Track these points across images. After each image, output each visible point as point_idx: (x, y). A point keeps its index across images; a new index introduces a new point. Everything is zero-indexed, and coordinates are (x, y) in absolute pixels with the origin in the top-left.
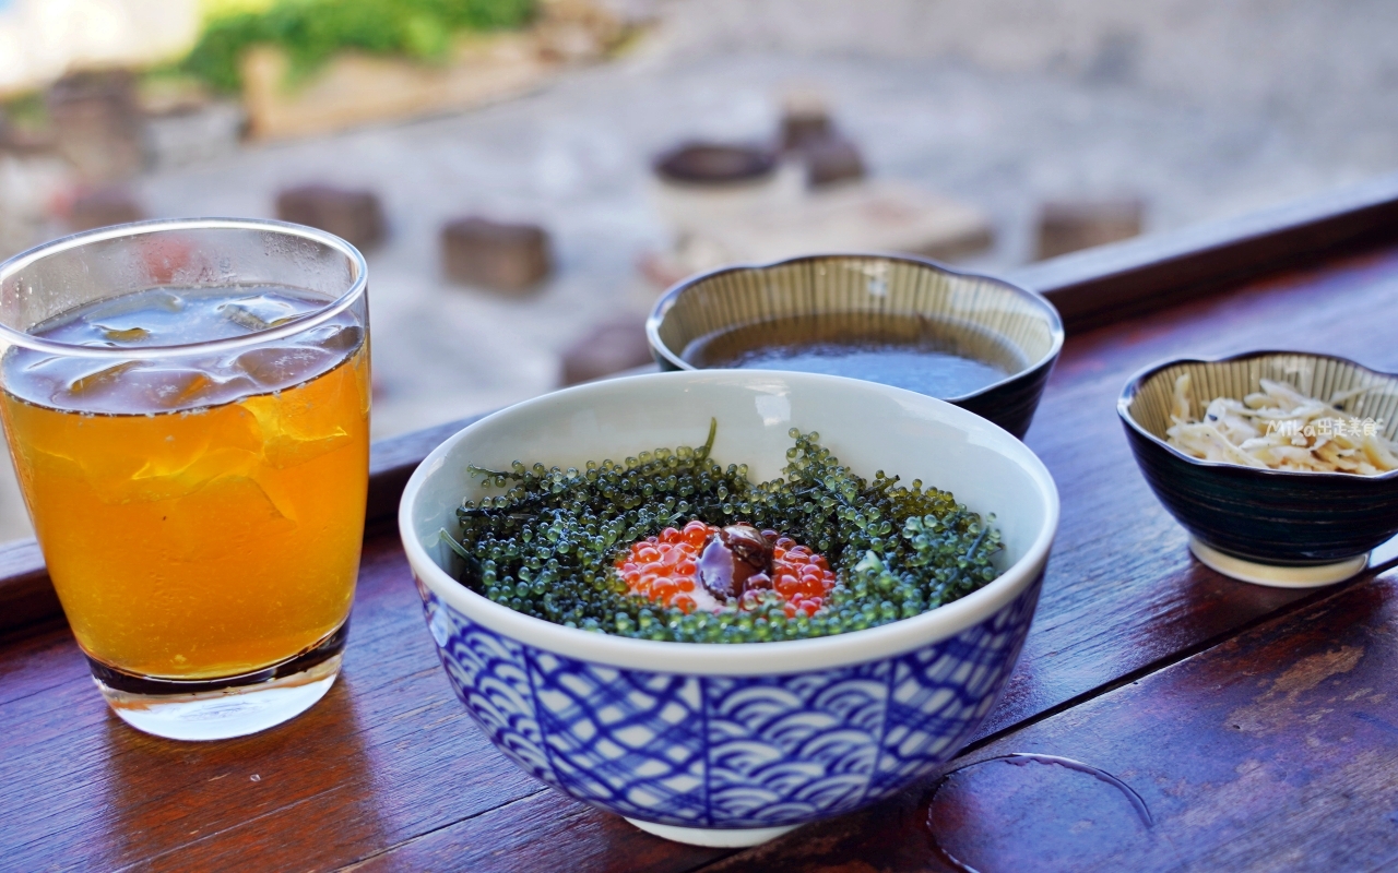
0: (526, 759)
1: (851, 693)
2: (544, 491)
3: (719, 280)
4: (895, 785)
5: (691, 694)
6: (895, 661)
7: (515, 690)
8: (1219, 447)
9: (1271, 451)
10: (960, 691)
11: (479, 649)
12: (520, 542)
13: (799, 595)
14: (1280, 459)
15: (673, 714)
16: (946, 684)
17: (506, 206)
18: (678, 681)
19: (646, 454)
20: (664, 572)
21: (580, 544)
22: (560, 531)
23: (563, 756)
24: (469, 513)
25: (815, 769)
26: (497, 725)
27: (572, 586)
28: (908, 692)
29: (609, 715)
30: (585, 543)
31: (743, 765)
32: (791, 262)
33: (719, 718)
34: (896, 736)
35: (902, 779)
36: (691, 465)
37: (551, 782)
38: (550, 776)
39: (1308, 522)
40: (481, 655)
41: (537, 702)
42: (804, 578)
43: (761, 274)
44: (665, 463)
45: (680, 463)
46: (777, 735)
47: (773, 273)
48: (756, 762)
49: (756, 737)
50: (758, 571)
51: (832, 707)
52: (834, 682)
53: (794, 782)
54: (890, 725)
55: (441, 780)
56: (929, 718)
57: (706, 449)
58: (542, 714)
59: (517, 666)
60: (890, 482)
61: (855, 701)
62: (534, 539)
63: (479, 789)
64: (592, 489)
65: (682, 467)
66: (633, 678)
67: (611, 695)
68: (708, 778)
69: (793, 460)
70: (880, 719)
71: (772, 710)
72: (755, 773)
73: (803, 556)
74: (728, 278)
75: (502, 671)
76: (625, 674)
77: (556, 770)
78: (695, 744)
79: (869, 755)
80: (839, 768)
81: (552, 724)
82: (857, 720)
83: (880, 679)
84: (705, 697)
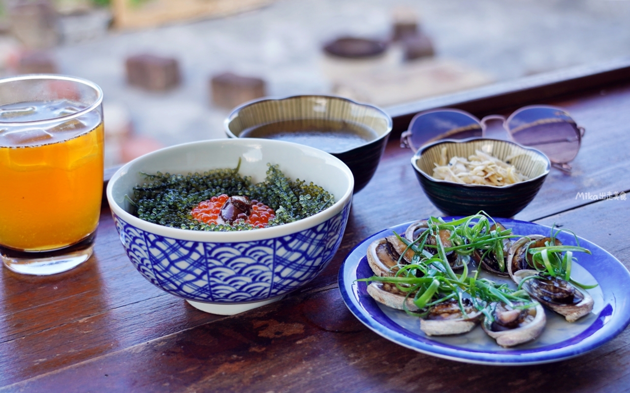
0: (148, 276)
1: (259, 251)
2: (168, 183)
3: (260, 104)
4: (282, 289)
5: (200, 248)
6: (275, 240)
7: (142, 248)
8: (450, 176)
9: (469, 178)
10: (304, 254)
11: (130, 233)
12: (156, 200)
13: (257, 222)
14: (472, 181)
15: (195, 256)
16: (297, 250)
17: (245, 69)
18: (196, 244)
19: (211, 170)
20: (207, 212)
21: (179, 202)
22: (171, 196)
23: (159, 273)
24: (138, 189)
25: (248, 279)
26: (138, 263)
27: (173, 217)
28: (281, 252)
29: (173, 257)
30: (181, 202)
31: (221, 276)
32: (291, 98)
33: (211, 258)
34: (279, 268)
35: (285, 286)
36: (229, 175)
37: (157, 284)
38: (156, 282)
39: (476, 205)
40: (131, 236)
41: (149, 252)
42: (261, 216)
43: (278, 102)
44: (219, 174)
45: (225, 174)
46: (232, 265)
47: (284, 102)
48: (226, 275)
49: (225, 265)
50: (244, 212)
51: (252, 256)
52: (252, 246)
53: (241, 284)
54: (276, 264)
55: (126, 291)
56: (292, 263)
57: (237, 170)
58: (151, 257)
59: (142, 239)
60: (301, 183)
61: (261, 254)
62: (161, 199)
63: (138, 294)
64: (188, 183)
65: (226, 177)
66: (180, 243)
67: (174, 249)
68: (209, 281)
69: (269, 175)
70: (271, 261)
71: (231, 256)
72: (226, 280)
73: (265, 209)
74: (264, 103)
75: (138, 241)
76: (178, 241)
77: (158, 279)
78: (203, 268)
79: (269, 275)
80: (257, 279)
81: (155, 261)
82: (262, 261)
83: (270, 246)
84: (205, 250)
